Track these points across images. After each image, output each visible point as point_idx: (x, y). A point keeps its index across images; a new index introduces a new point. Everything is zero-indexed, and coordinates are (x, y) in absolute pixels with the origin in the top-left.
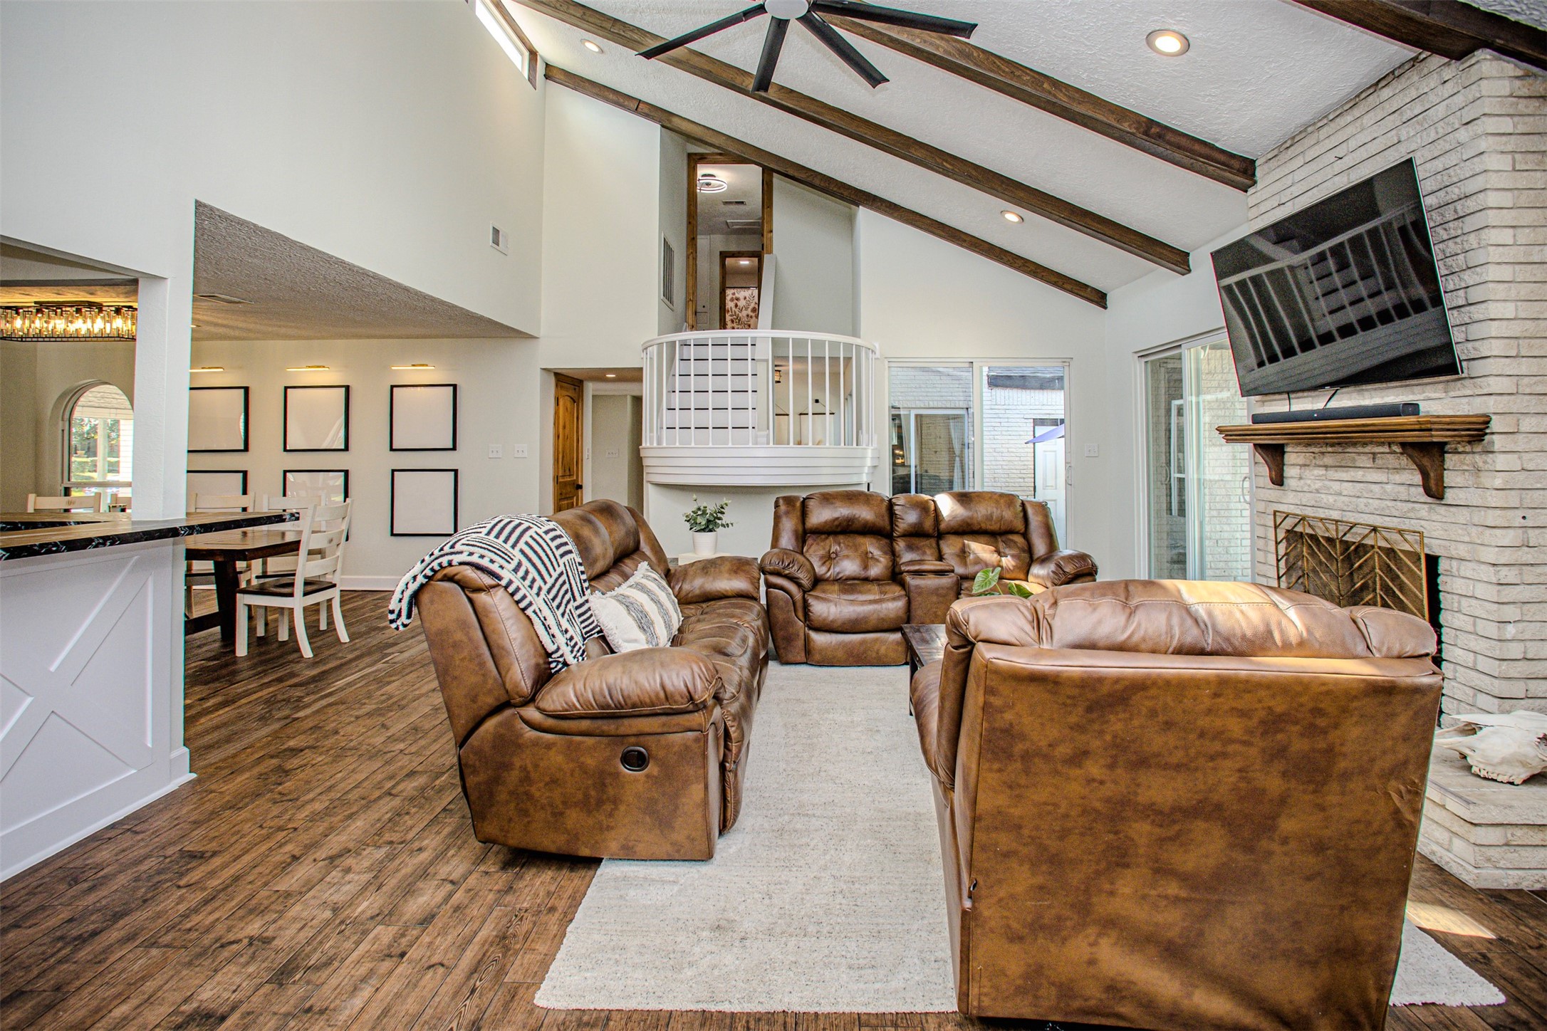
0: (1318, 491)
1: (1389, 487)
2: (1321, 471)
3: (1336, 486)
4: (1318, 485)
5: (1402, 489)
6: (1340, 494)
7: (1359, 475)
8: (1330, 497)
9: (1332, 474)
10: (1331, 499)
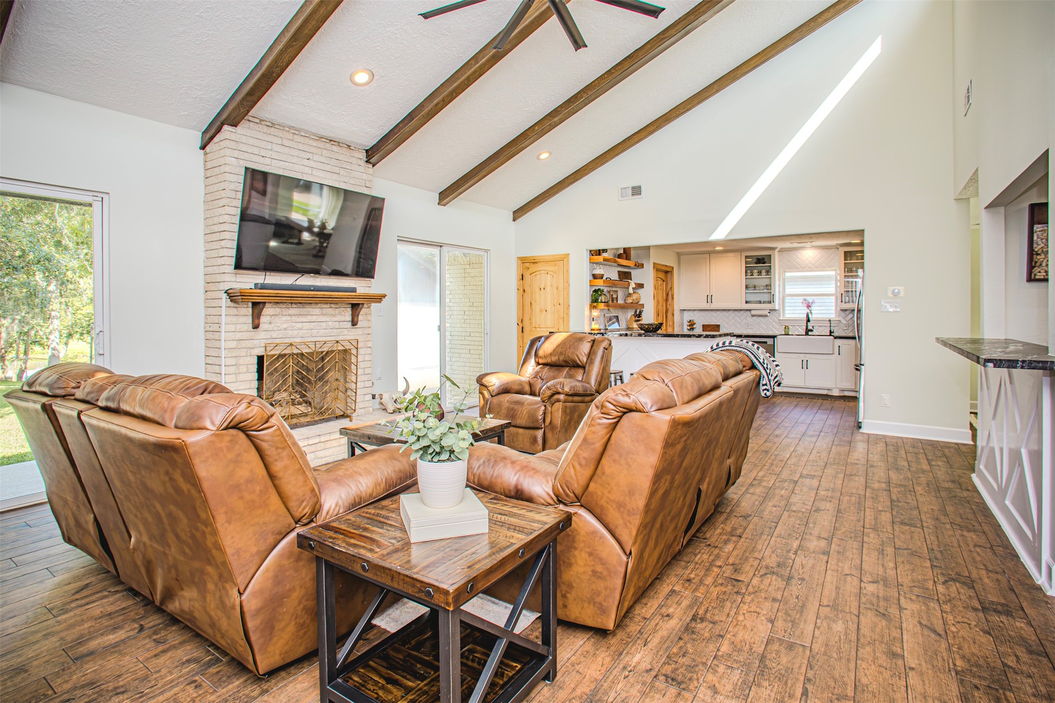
0: (285, 329)
1: (330, 323)
2: (289, 318)
3: (300, 325)
4: (285, 326)
5: (337, 323)
6: (301, 329)
7: (314, 318)
8: (294, 331)
9: (295, 319)
10: (296, 332)
